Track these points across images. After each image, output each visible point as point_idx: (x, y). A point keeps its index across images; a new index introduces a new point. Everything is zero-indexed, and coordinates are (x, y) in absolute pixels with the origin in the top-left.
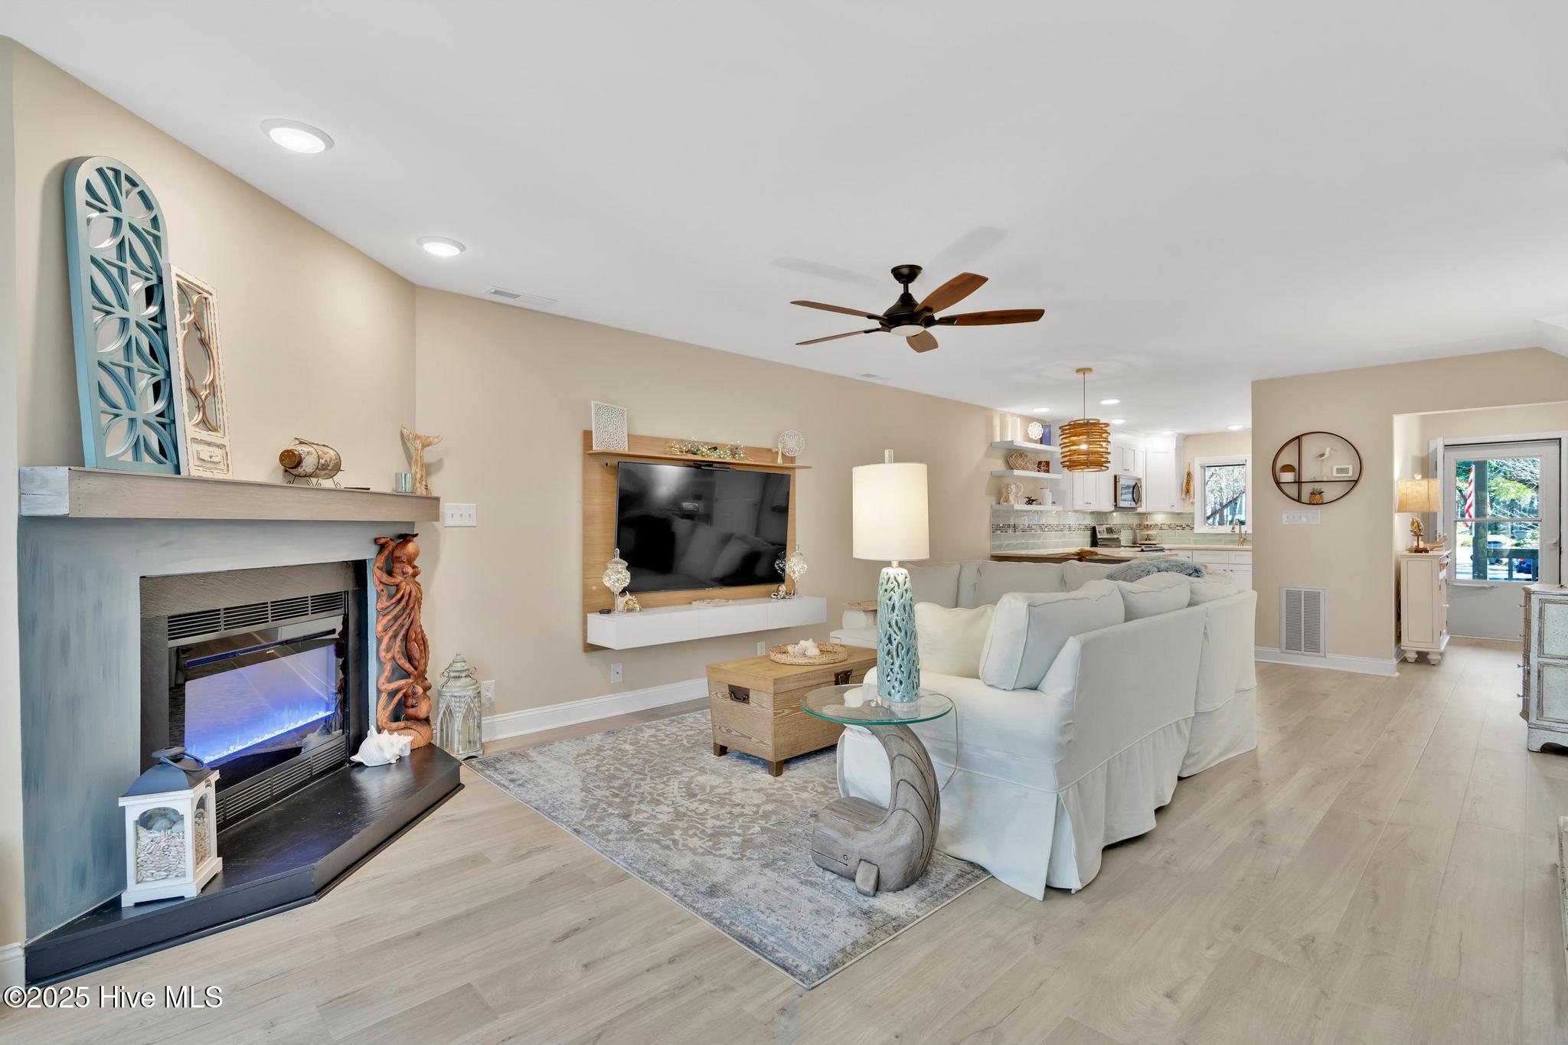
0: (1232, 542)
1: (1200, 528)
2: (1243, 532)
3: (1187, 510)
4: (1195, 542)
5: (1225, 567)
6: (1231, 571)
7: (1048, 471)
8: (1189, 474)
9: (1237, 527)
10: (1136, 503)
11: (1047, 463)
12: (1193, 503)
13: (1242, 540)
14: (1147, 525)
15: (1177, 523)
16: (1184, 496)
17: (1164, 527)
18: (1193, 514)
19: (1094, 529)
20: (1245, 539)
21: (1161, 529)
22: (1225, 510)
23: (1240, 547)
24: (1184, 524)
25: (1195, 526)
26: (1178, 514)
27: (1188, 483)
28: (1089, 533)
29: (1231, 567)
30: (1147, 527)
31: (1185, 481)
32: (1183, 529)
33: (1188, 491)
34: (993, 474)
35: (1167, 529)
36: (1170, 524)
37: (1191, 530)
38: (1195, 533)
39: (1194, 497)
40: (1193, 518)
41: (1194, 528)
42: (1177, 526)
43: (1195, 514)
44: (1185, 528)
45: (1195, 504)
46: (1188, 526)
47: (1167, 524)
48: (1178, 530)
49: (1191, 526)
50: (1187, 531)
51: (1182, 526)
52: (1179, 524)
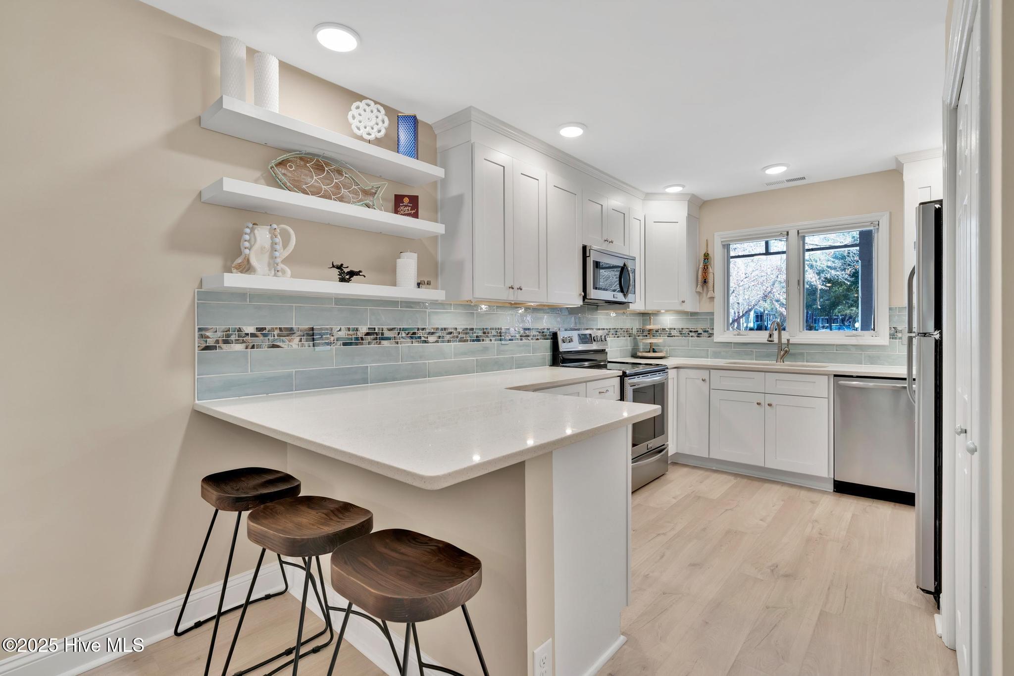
0: (768, 356)
1: (722, 335)
2: (784, 341)
3: (705, 308)
4: (716, 355)
5: (759, 398)
6: (770, 405)
7: (416, 216)
8: (706, 257)
9: (776, 334)
10: (625, 295)
11: (414, 200)
12: (712, 299)
13: (782, 353)
14: (650, 330)
15: (692, 326)
16: (699, 289)
17: (674, 333)
18: (712, 314)
19: (554, 336)
20: (786, 352)
21: (670, 336)
22: (741, 320)
23: (780, 366)
24: (700, 327)
25: (715, 332)
26: (693, 314)
27: (705, 269)
28: (548, 343)
29: (769, 399)
30: (651, 333)
31: (701, 266)
32: (699, 335)
33: (705, 282)
34: (205, 197)
35: (678, 336)
36: (682, 329)
37: (709, 337)
38: (715, 342)
39: (714, 292)
40: (712, 320)
41: (713, 334)
42: (691, 331)
43: (715, 313)
44: (701, 334)
45: (715, 300)
46: (705, 331)
47: (678, 329)
48: (692, 337)
49: (711, 332)
50: (704, 338)
51: (697, 331)
52: (694, 329)
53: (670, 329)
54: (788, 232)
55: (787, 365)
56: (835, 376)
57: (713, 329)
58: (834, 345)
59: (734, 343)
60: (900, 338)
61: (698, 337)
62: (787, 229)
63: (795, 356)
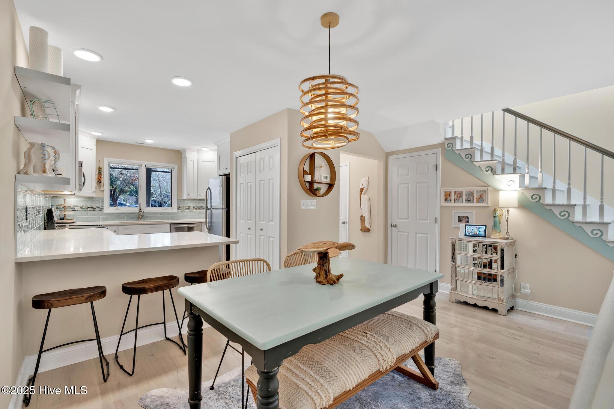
0: (133, 218)
1: (108, 209)
3: (98, 195)
4: (105, 219)
8: (100, 169)
13: (141, 217)
14: (64, 207)
15: (89, 204)
17: (76, 208)
18: (103, 198)
19: (50, 211)
20: (143, 216)
21: (74, 210)
23: (139, 222)
24: (94, 205)
27: (100, 175)
32: (94, 209)
33: (100, 182)
35: (80, 210)
36: (83, 206)
37: (101, 210)
38: (104, 213)
39: (104, 187)
40: (103, 201)
41: (103, 209)
42: (88, 207)
43: (104, 198)
44: (96, 209)
45: (104, 191)
46: (98, 207)
47: (80, 206)
48: (89, 210)
49: (101, 208)
50: (98, 211)
51: (93, 207)
52: (90, 206)
53: (74, 206)
54: (141, 165)
55: (142, 222)
56: (171, 224)
57: (103, 206)
58: (159, 213)
59: (115, 213)
60: (181, 210)
61: (93, 210)
62: (141, 163)
63: (147, 218)
